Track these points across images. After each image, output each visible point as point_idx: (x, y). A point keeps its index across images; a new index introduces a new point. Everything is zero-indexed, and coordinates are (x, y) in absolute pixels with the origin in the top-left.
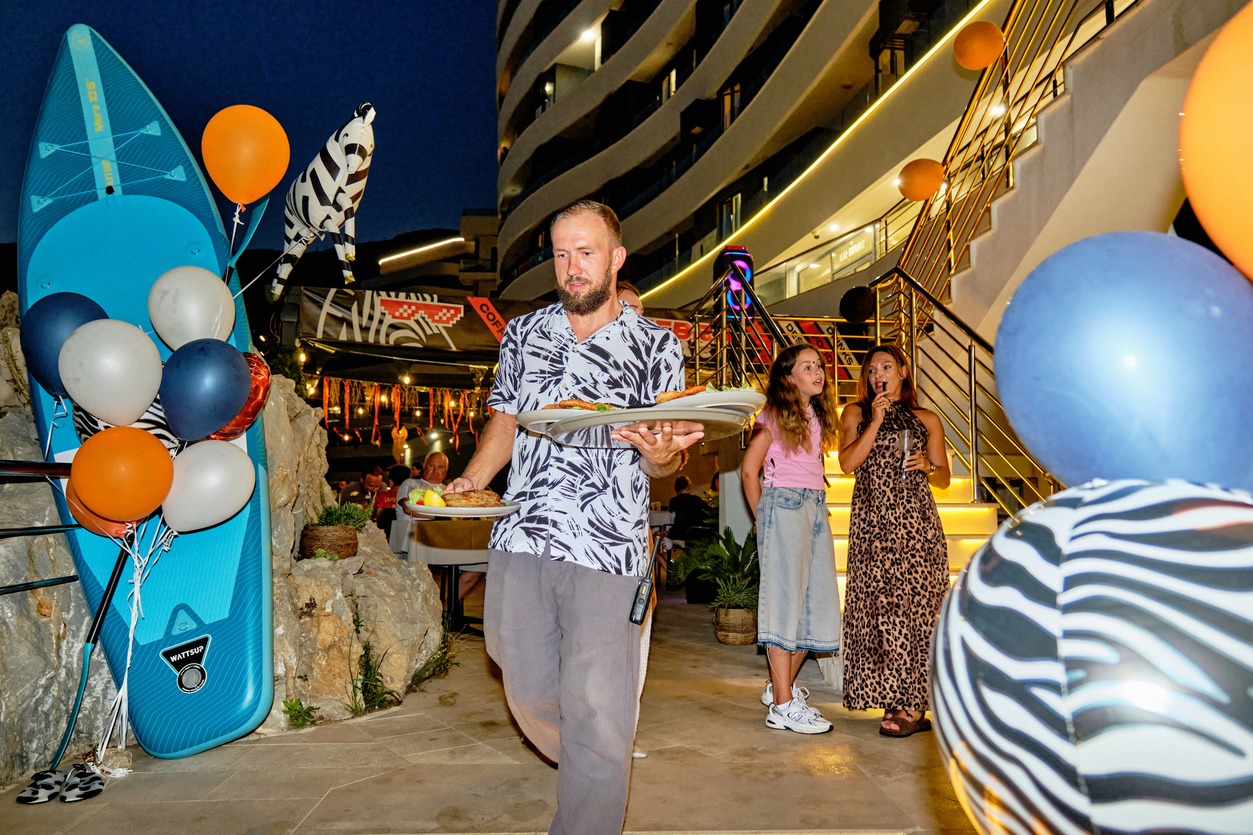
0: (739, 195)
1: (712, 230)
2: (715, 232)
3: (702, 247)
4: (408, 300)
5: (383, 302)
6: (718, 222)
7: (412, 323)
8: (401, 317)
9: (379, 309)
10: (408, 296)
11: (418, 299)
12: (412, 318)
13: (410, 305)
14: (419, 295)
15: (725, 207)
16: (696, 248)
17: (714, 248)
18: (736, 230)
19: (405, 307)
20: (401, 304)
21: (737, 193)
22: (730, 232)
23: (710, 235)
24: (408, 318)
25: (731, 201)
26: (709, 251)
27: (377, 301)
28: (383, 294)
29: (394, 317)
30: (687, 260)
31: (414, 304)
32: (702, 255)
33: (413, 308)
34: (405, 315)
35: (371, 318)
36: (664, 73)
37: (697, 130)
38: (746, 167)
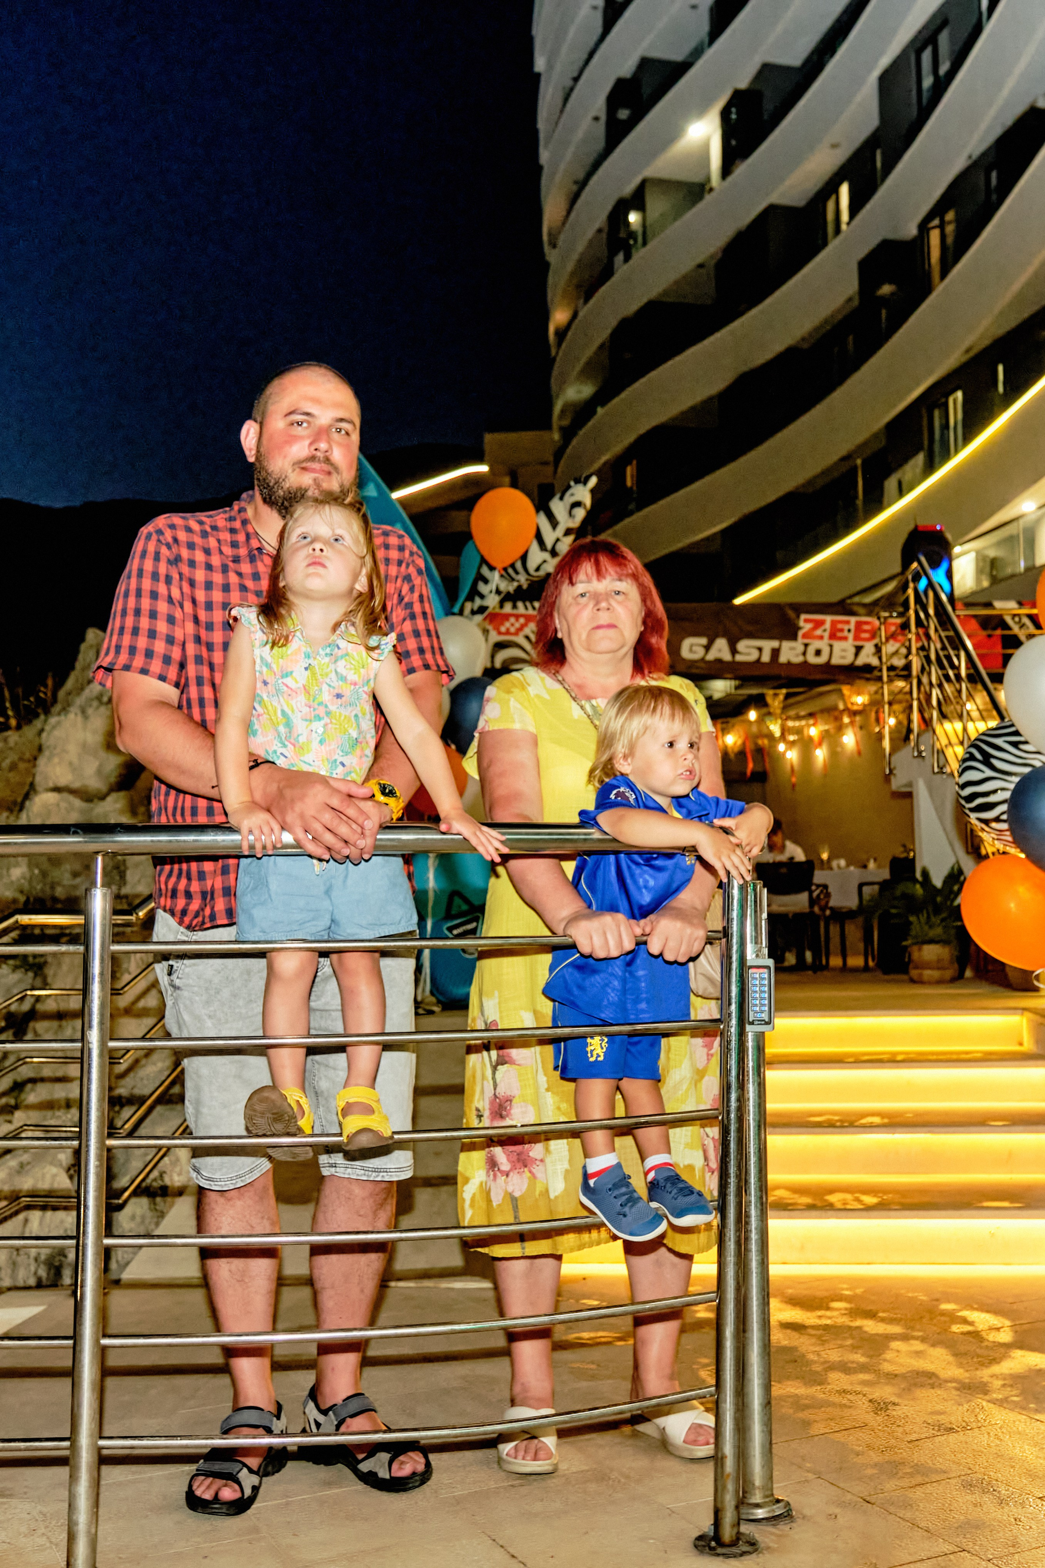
0: (959, 394)
1: (914, 454)
2: (920, 458)
3: (900, 483)
4: (515, 612)
6: (926, 443)
7: (520, 640)
8: (508, 632)
10: (515, 607)
11: (526, 608)
12: (522, 634)
13: (517, 617)
14: (528, 604)
15: (936, 413)
16: (891, 484)
17: (920, 482)
18: (957, 451)
19: (512, 620)
20: (507, 617)
21: (954, 391)
22: (946, 456)
23: (912, 462)
24: (516, 633)
25: (947, 404)
26: (911, 488)
29: (500, 633)
30: (875, 503)
31: (522, 616)
32: (901, 493)
33: (522, 620)
34: (512, 630)
36: (830, 188)
37: (886, 289)
38: (967, 351)
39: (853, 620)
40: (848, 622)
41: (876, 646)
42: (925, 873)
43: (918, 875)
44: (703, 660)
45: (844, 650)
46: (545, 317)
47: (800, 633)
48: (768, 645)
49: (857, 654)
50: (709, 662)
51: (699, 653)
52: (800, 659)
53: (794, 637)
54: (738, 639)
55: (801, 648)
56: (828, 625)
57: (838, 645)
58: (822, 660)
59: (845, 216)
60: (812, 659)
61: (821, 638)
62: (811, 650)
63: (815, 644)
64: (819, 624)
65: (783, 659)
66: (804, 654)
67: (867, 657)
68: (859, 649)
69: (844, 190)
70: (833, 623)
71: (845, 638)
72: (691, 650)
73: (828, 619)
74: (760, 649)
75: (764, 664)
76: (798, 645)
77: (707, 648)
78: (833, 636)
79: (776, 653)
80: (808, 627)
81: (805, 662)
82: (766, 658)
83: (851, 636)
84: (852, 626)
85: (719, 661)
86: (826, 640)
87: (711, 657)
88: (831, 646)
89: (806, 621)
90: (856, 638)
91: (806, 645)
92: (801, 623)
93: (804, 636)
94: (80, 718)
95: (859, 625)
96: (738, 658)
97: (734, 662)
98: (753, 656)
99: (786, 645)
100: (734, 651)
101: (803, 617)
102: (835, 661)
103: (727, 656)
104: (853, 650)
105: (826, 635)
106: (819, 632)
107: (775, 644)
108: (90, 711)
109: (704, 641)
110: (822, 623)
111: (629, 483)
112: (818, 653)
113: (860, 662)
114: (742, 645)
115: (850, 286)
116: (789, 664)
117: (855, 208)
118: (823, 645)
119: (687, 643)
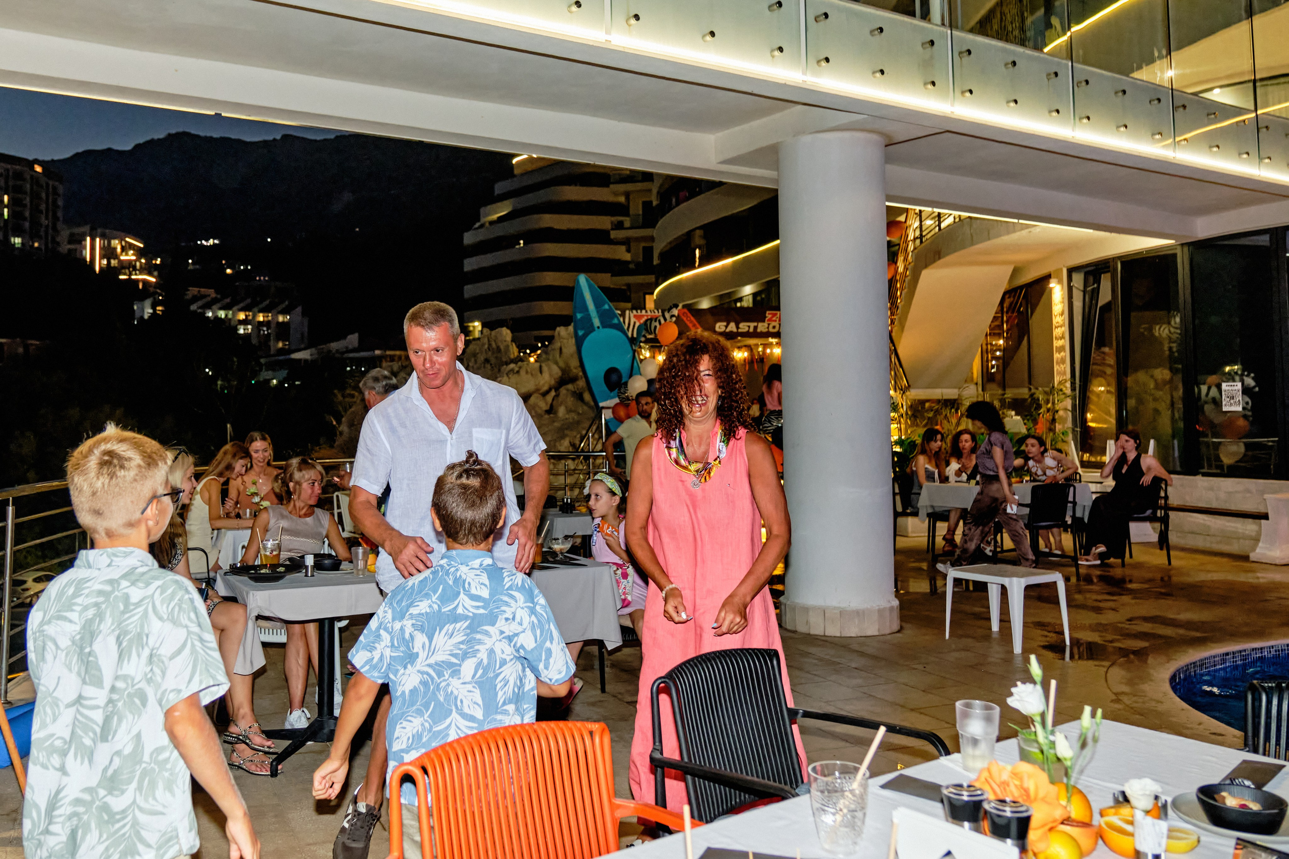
5: (635, 316)
9: (633, 320)
27: (632, 315)
28: (634, 312)
35: (629, 324)
44: (725, 332)
47: (766, 319)
48: (752, 325)
51: (723, 329)
52: (766, 330)
53: (764, 321)
54: (740, 323)
55: (766, 326)
56: (778, 315)
58: (774, 331)
60: (771, 330)
61: (775, 321)
62: (771, 326)
63: (773, 324)
64: (774, 315)
65: (759, 330)
66: (768, 328)
72: (720, 328)
74: (749, 327)
75: (751, 333)
76: (766, 324)
77: (726, 327)
79: (756, 328)
80: (770, 315)
81: (769, 331)
82: (751, 330)
85: (731, 332)
86: (777, 322)
87: (728, 330)
88: (779, 324)
91: (769, 324)
92: (767, 315)
93: (768, 320)
96: (740, 330)
97: (738, 332)
98: (746, 329)
99: (760, 324)
100: (738, 328)
101: (768, 311)
103: (735, 330)
105: (778, 319)
106: (774, 318)
107: (755, 324)
109: (725, 324)
110: (777, 313)
112: (774, 327)
114: (741, 325)
116: (761, 332)
118: (776, 324)
119: (718, 325)
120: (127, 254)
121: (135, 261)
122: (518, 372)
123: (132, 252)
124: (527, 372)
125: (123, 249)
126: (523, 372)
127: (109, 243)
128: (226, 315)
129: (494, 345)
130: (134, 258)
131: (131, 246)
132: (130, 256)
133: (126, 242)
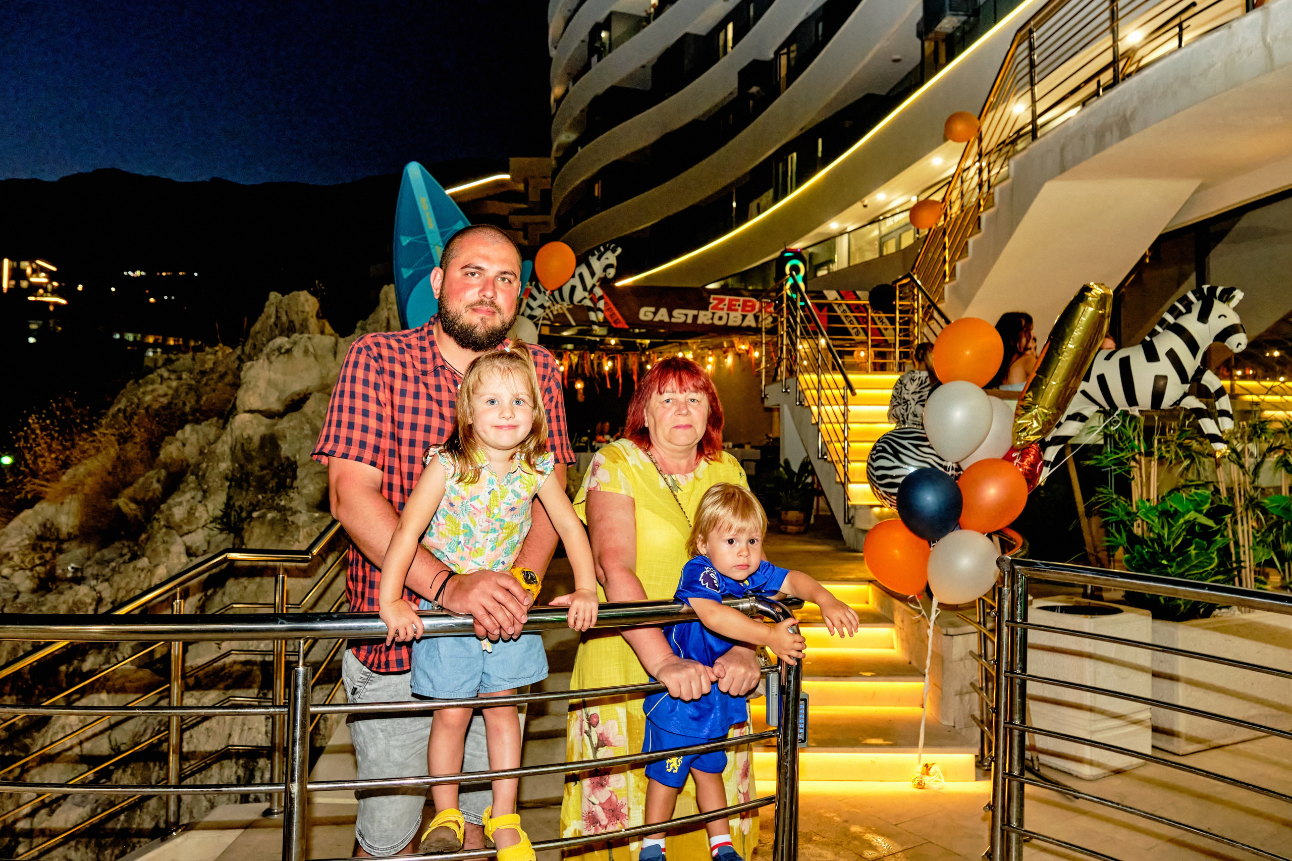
0: (795, 155)
1: (767, 190)
2: (771, 192)
3: (758, 205)
6: (774, 183)
15: (781, 166)
16: (753, 206)
17: (770, 207)
18: (792, 191)
21: (792, 152)
22: (786, 192)
23: (766, 194)
25: (787, 159)
26: (765, 210)
30: (743, 217)
32: (759, 212)
36: (721, 26)
37: (754, 89)
38: (802, 130)
39: (742, 299)
40: (739, 301)
41: (755, 315)
42: (787, 462)
43: (782, 462)
44: (652, 321)
45: (736, 317)
46: (549, 90)
47: (711, 306)
48: (691, 313)
49: (743, 320)
50: (656, 322)
51: (650, 317)
52: (710, 322)
53: (707, 309)
54: (674, 309)
55: (710, 315)
56: (727, 302)
57: (732, 314)
58: (722, 323)
59: (730, 43)
60: (717, 322)
61: (722, 309)
62: (716, 316)
63: (719, 313)
64: (721, 301)
65: (699, 322)
66: (712, 319)
67: (750, 321)
68: (744, 317)
69: (730, 27)
70: (730, 301)
71: (737, 310)
72: (645, 315)
73: (727, 298)
74: (686, 315)
75: (689, 324)
76: (709, 314)
77: (655, 314)
78: (729, 309)
79: (695, 317)
80: (716, 302)
81: (713, 324)
82: (689, 321)
83: (740, 308)
84: (741, 303)
85: (661, 321)
86: (725, 311)
87: (657, 319)
88: (728, 315)
89: (714, 299)
90: (743, 310)
91: (714, 314)
92: (711, 300)
93: (713, 308)
94: (266, 363)
95: (745, 302)
96: (673, 320)
97: (670, 322)
98: (682, 319)
99: (702, 313)
100: (671, 316)
101: (712, 296)
102: (730, 323)
103: (666, 319)
104: (741, 317)
105: (726, 307)
106: (721, 306)
107: (695, 312)
108: (273, 358)
109: (653, 309)
110: (724, 300)
111: (596, 194)
112: (720, 318)
113: (744, 325)
114: (676, 313)
115: (733, 84)
116: (703, 324)
117: (737, 39)
118: (723, 313)
119: (643, 310)
120: (38, 277)
121: (47, 284)
122: (289, 351)
123: (43, 274)
124: (306, 351)
125: (34, 271)
126: (297, 352)
127: (18, 265)
128: (135, 338)
129: (284, 319)
130: (46, 280)
131: (43, 269)
132: (42, 279)
133: (37, 265)
